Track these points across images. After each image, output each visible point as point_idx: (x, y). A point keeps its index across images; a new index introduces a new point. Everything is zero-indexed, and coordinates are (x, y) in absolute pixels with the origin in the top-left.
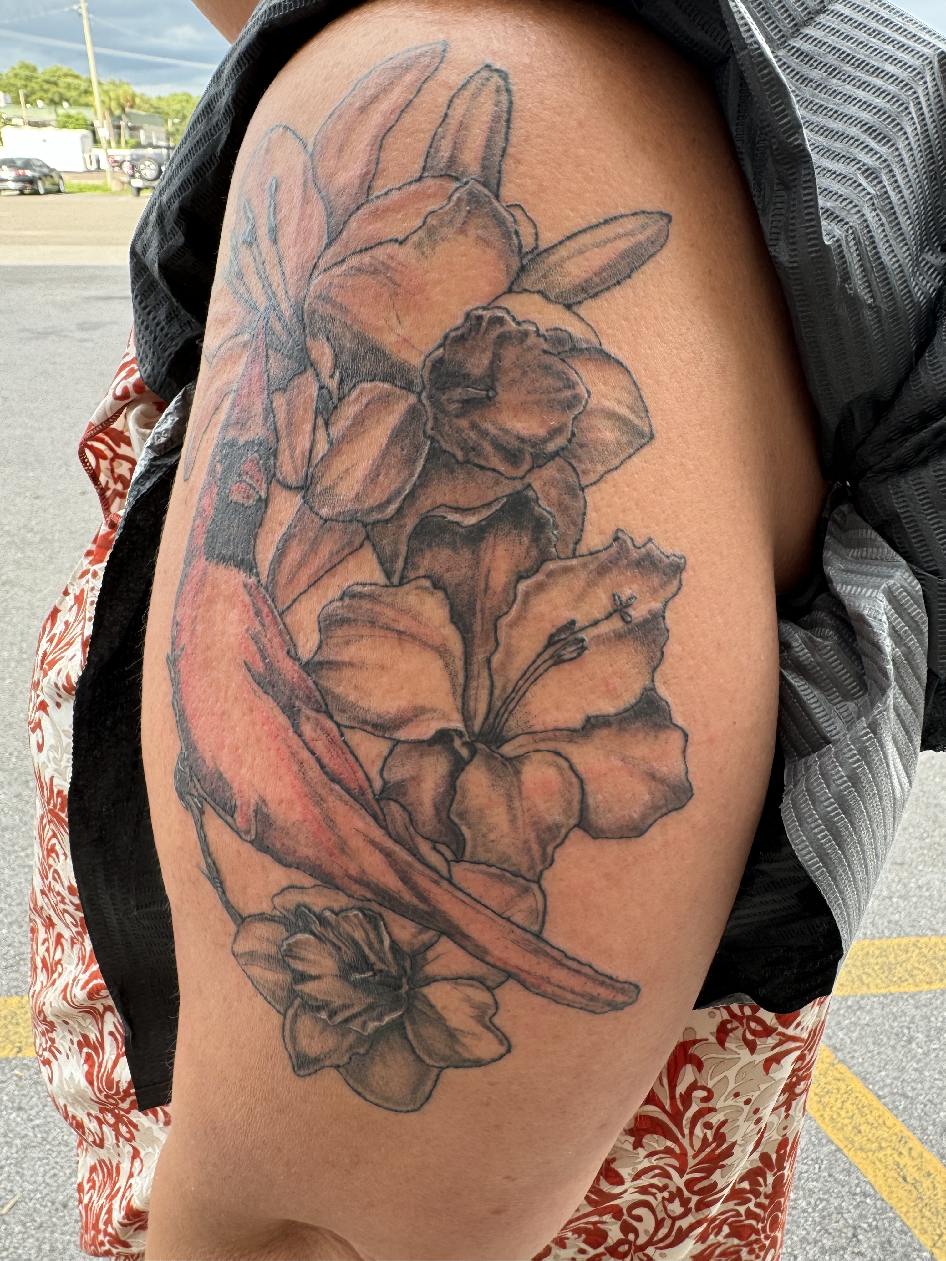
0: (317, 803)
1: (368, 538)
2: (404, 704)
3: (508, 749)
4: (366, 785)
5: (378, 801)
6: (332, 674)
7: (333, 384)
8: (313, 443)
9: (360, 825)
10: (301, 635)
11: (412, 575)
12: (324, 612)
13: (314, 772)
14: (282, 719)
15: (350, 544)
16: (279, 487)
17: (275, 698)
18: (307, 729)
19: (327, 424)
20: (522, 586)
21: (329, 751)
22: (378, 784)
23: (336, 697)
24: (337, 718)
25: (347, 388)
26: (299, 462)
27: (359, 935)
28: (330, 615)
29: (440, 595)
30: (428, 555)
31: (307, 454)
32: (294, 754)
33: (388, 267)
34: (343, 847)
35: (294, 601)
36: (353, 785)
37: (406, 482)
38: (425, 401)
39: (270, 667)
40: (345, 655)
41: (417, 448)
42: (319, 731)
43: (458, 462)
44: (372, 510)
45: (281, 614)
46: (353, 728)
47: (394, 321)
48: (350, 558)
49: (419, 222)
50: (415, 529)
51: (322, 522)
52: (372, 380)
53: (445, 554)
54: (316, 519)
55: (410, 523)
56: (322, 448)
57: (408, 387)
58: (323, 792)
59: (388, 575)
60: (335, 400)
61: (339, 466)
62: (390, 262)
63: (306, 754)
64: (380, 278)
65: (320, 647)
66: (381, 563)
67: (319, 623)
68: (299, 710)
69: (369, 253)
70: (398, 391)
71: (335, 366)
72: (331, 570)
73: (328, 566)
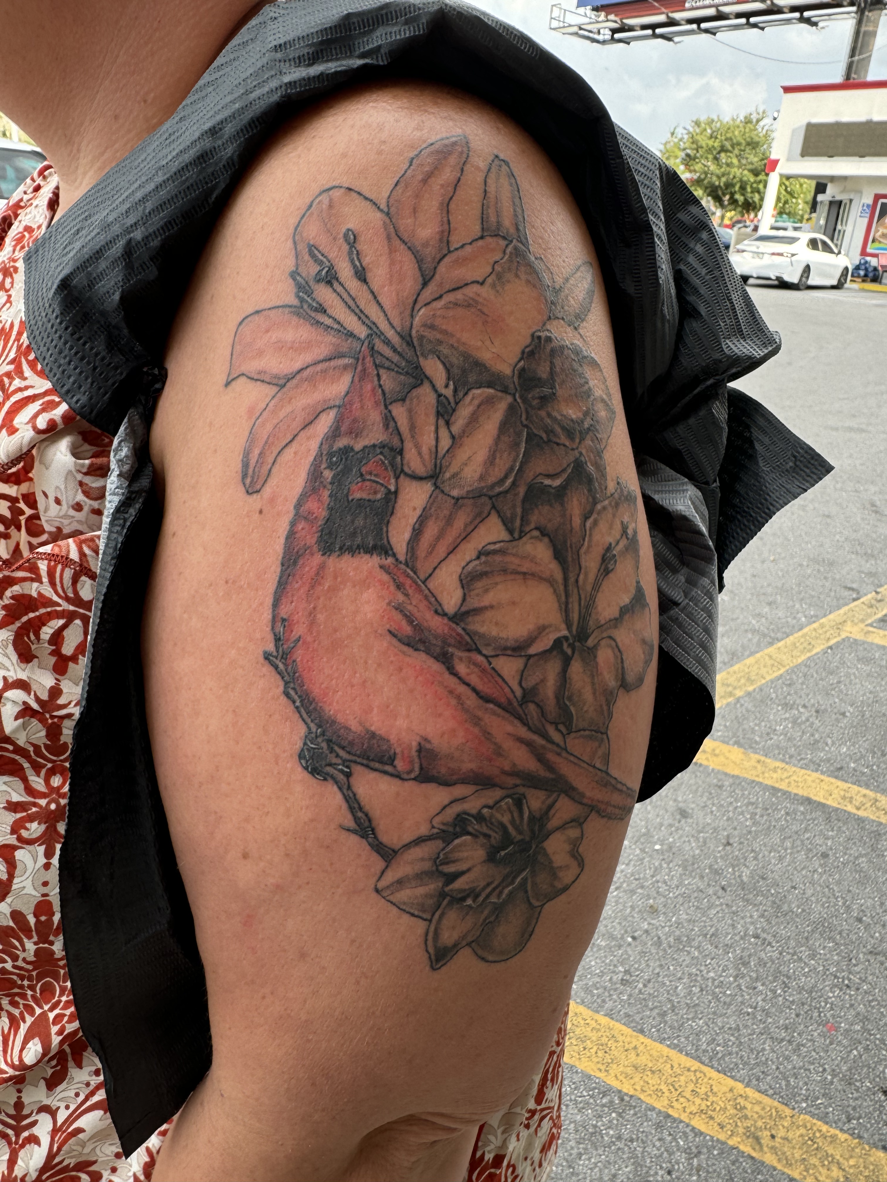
0: (476, 724)
1: (494, 507)
2: (531, 627)
3: (590, 642)
4: (511, 696)
5: (521, 705)
6: (478, 618)
7: (449, 392)
8: (437, 439)
9: (510, 728)
10: (445, 593)
11: (527, 529)
12: (465, 571)
13: (471, 701)
14: (436, 667)
15: (479, 514)
16: (408, 479)
17: (428, 652)
18: (462, 668)
19: (448, 423)
20: (588, 524)
21: (482, 679)
22: (519, 693)
23: (482, 636)
24: (485, 652)
25: (461, 394)
26: (427, 457)
27: (506, 819)
28: (470, 573)
29: (546, 540)
30: (536, 512)
31: (434, 449)
32: (451, 692)
33: (477, 302)
34: (499, 751)
35: (435, 569)
36: (503, 700)
37: (515, 461)
38: (519, 400)
39: (418, 628)
40: (487, 600)
41: (519, 434)
42: (472, 667)
43: (544, 442)
44: (493, 486)
45: (424, 582)
46: (497, 656)
47: (488, 343)
48: (481, 525)
49: (489, 269)
50: (526, 493)
51: (453, 501)
52: (479, 387)
53: (546, 509)
54: (449, 499)
55: (522, 491)
56: (445, 443)
57: (505, 390)
58: (480, 713)
59: (511, 532)
60: (453, 404)
61: (462, 455)
62: (477, 298)
63: (462, 689)
64: (473, 310)
65: (464, 600)
66: (505, 524)
67: (461, 581)
68: (452, 655)
69: (460, 291)
70: (500, 394)
71: (449, 379)
72: (465, 537)
73: (463, 535)
